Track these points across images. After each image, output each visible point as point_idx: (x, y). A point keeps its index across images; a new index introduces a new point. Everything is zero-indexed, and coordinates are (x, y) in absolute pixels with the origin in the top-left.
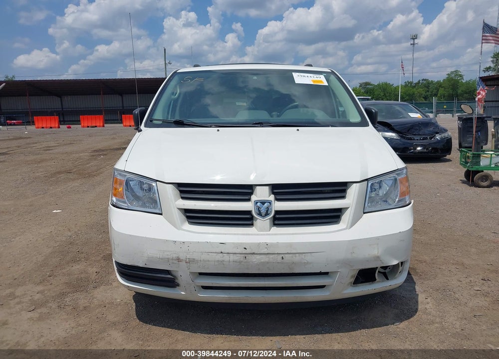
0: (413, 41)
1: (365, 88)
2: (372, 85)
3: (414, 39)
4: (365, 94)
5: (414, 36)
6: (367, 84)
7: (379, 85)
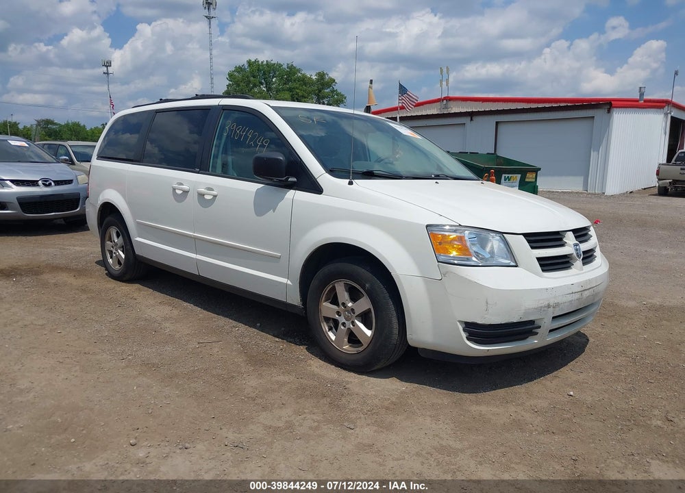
0: (105, 68)
1: (46, 128)
2: (56, 124)
3: (107, 67)
4: (47, 138)
5: (107, 63)
6: (48, 122)
7: (67, 125)
